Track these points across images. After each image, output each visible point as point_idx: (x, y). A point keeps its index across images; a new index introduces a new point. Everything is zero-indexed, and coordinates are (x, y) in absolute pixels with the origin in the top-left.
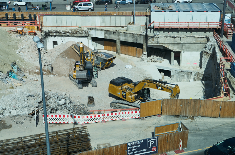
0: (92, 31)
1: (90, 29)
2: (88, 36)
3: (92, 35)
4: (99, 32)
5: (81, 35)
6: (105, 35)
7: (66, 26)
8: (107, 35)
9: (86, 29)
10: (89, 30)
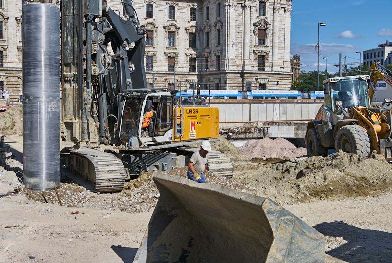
0: (271, 127)
1: (268, 124)
2: (262, 136)
3: (272, 135)
4: (285, 127)
5: (251, 137)
6: (296, 131)
7: (225, 121)
8: (300, 131)
9: (261, 125)
10: (268, 126)
